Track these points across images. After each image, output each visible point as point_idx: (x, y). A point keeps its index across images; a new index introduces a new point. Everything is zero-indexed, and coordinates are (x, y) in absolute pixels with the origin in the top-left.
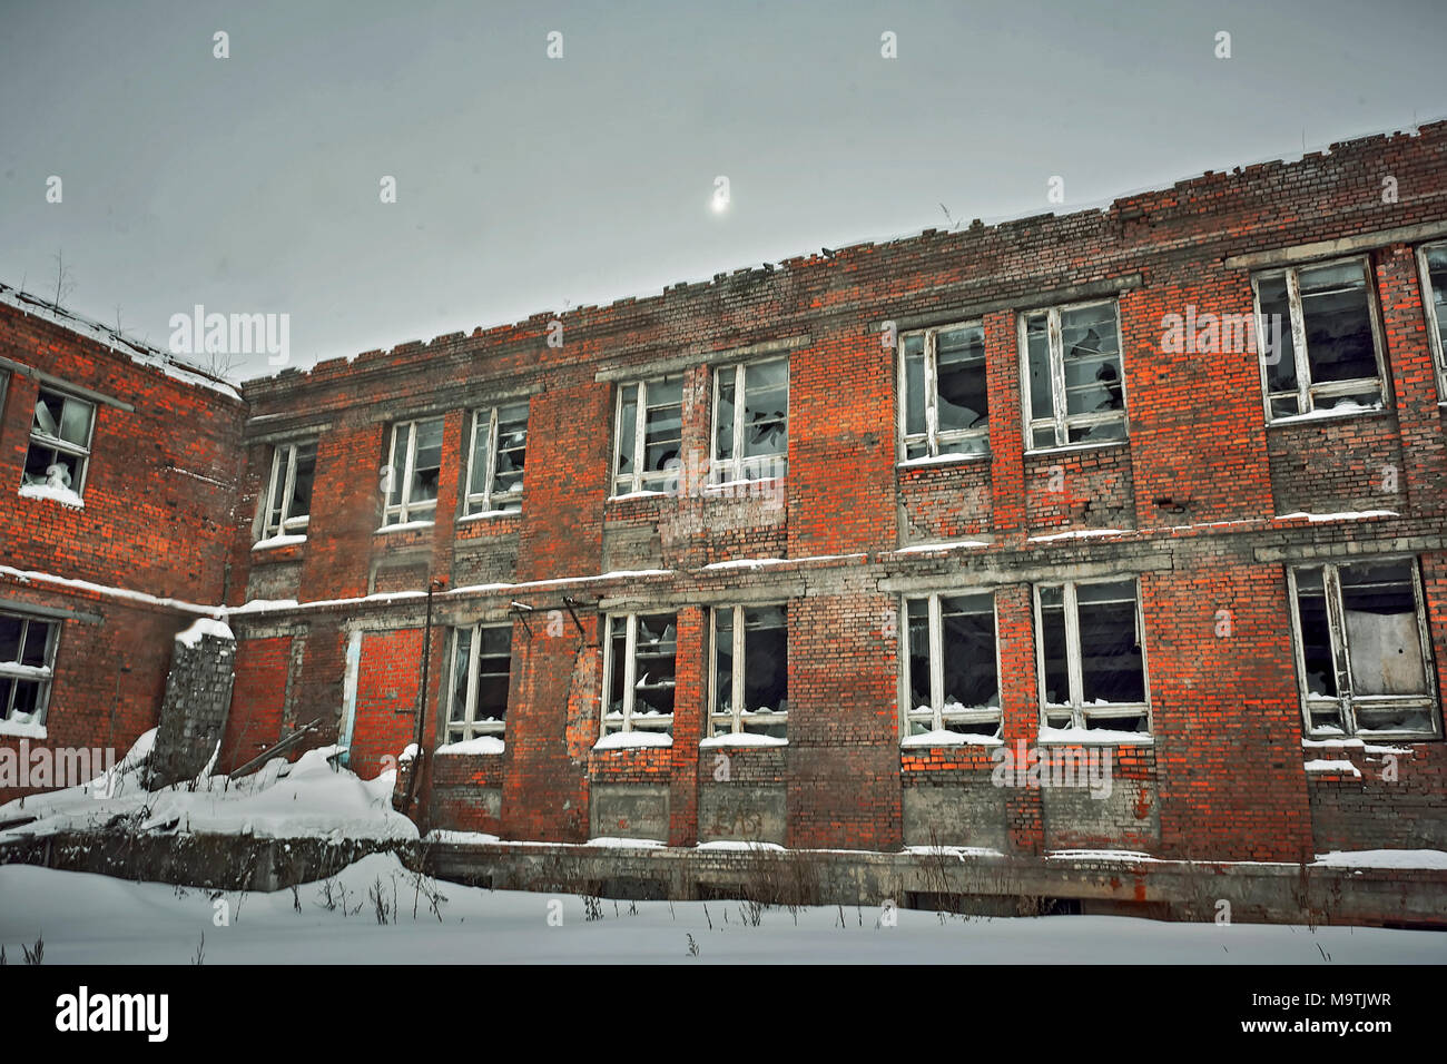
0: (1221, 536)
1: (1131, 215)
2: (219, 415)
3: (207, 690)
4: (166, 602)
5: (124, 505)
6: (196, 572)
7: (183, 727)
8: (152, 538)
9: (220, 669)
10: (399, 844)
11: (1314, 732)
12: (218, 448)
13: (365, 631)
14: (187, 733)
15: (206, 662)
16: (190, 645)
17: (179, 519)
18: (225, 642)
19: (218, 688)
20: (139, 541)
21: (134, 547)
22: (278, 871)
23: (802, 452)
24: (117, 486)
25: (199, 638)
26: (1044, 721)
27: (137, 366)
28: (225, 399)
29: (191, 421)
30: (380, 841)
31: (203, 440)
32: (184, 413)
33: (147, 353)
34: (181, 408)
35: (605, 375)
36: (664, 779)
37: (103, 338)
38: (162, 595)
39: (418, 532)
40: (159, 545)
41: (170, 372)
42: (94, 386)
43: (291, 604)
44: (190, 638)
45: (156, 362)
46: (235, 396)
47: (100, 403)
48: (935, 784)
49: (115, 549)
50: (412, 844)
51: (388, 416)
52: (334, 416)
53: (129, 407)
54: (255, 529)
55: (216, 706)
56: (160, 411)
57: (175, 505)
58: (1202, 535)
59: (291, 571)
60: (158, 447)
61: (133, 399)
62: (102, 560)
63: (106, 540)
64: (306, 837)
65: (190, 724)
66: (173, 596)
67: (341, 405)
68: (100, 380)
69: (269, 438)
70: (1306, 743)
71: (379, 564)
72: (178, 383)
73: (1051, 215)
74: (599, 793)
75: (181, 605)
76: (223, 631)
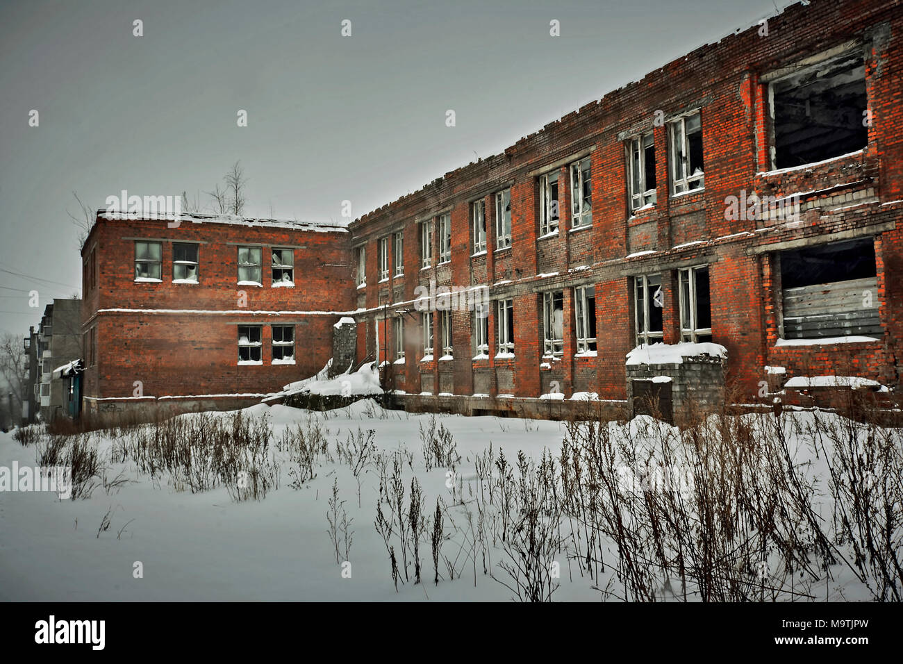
0: (527, 283)
1: (510, 155)
2: (340, 240)
3: (347, 342)
4: (330, 313)
5: (309, 282)
6: (340, 300)
7: (340, 357)
8: (321, 292)
9: (351, 334)
10: (375, 395)
11: (546, 353)
12: (342, 252)
13: (379, 320)
14: (342, 358)
15: (345, 333)
16: (338, 328)
17: (330, 282)
18: (352, 325)
19: (351, 341)
20: (317, 294)
21: (315, 296)
22: (325, 405)
23: (453, 250)
24: (305, 276)
25: (341, 325)
26: (500, 350)
27: (305, 232)
28: (341, 234)
29: (330, 245)
30: (366, 395)
31: (335, 251)
32: (326, 243)
33: (308, 226)
34: (324, 242)
35: (417, 221)
36: (431, 372)
37: (290, 226)
38: (329, 311)
39: (386, 282)
40: (324, 294)
41: (318, 230)
42: (290, 243)
43: (364, 310)
44: (338, 325)
45: (311, 228)
46: (345, 231)
47: (294, 249)
48: (479, 373)
49: (308, 298)
50: (380, 396)
51: (378, 237)
52: (367, 237)
53: (305, 247)
54: (357, 282)
55: (352, 348)
56: (316, 245)
57: (328, 278)
58: (522, 283)
59: (365, 297)
60: (318, 259)
61: (306, 244)
62: (304, 303)
63: (304, 296)
64: (335, 394)
65: (342, 355)
66: (333, 310)
67: (368, 233)
68: (292, 240)
69: (357, 246)
70: (544, 357)
71: (380, 295)
72: (321, 233)
73: (493, 156)
74: (423, 376)
75: (336, 313)
76: (351, 320)
